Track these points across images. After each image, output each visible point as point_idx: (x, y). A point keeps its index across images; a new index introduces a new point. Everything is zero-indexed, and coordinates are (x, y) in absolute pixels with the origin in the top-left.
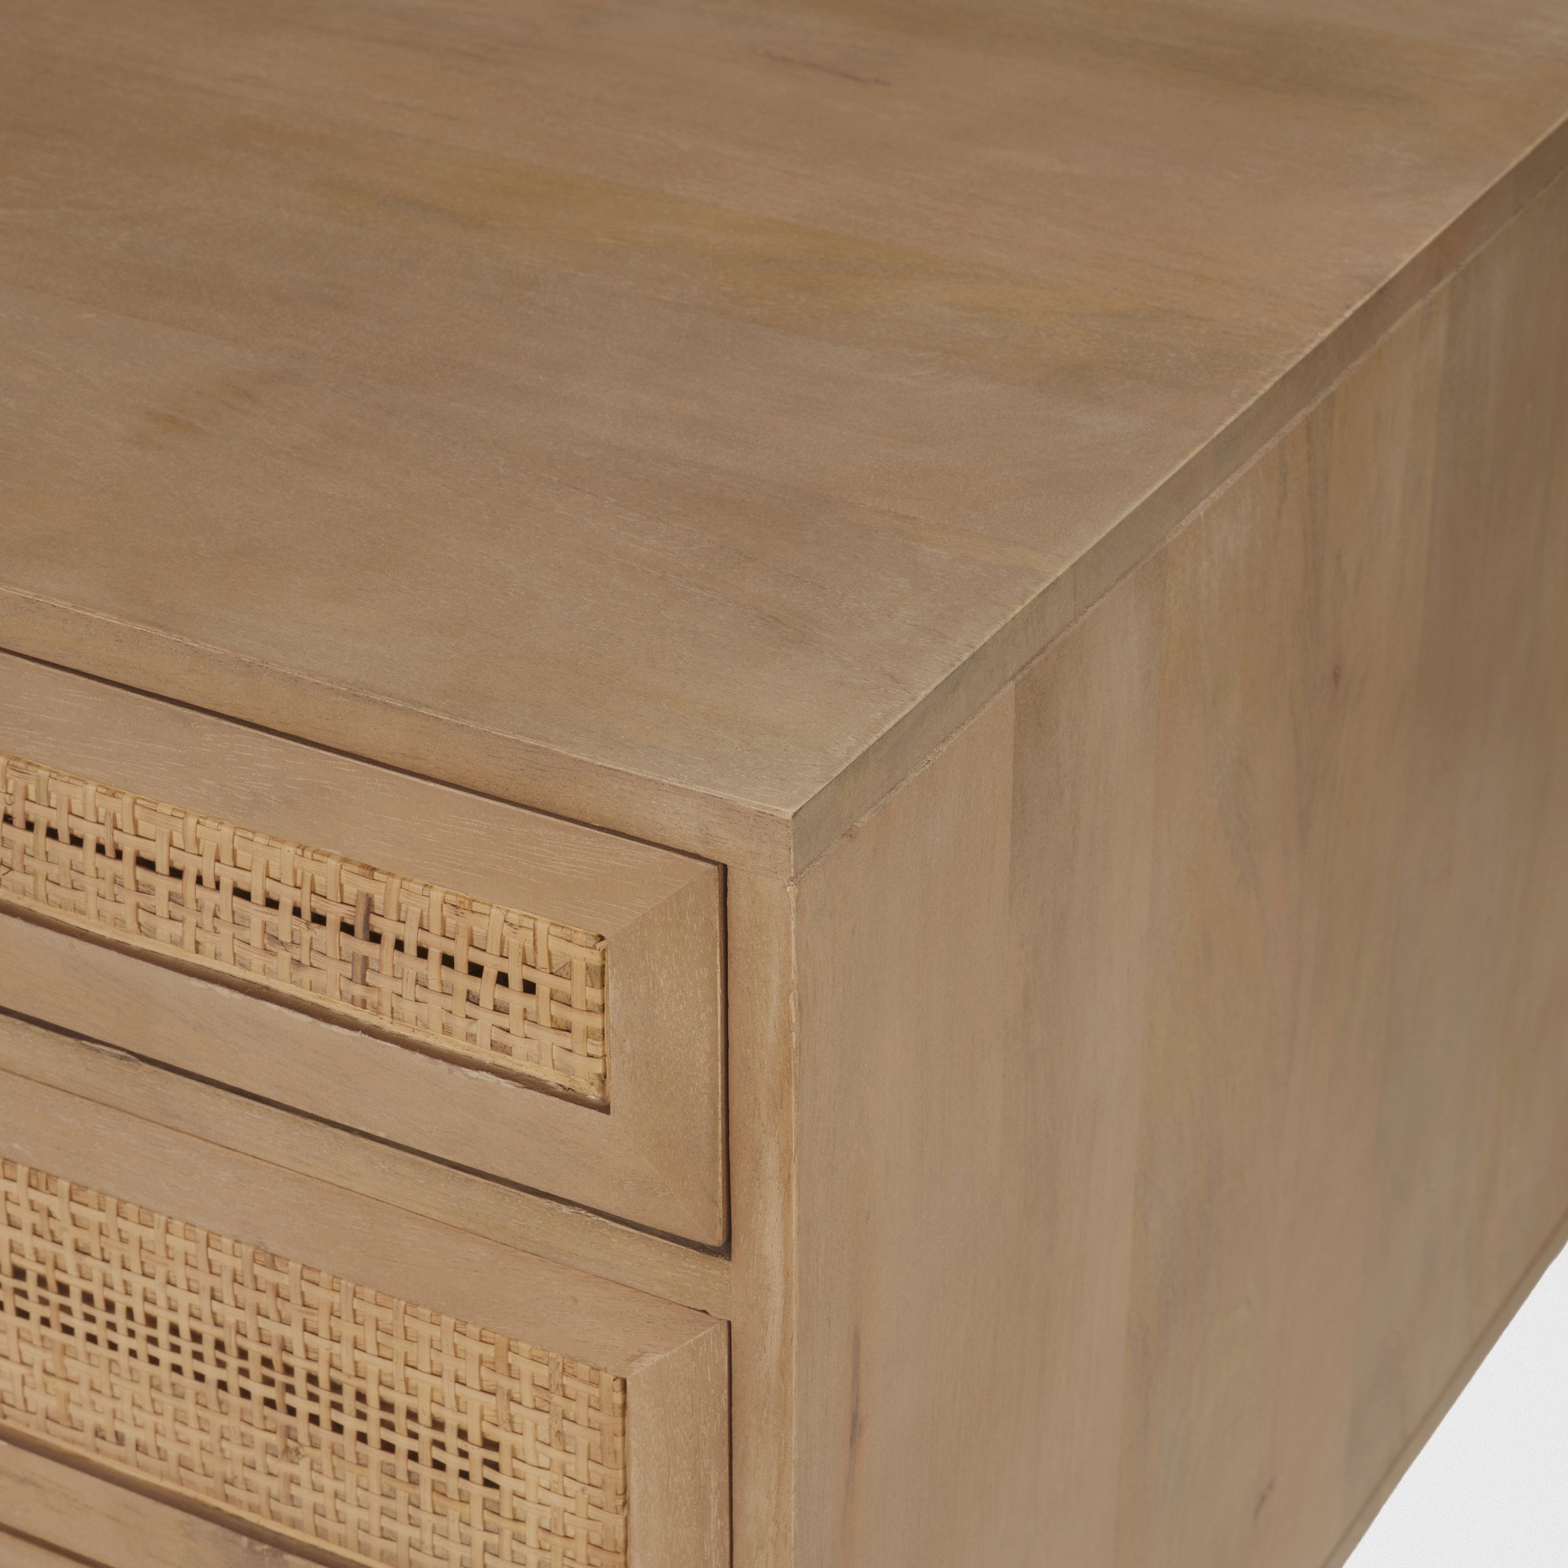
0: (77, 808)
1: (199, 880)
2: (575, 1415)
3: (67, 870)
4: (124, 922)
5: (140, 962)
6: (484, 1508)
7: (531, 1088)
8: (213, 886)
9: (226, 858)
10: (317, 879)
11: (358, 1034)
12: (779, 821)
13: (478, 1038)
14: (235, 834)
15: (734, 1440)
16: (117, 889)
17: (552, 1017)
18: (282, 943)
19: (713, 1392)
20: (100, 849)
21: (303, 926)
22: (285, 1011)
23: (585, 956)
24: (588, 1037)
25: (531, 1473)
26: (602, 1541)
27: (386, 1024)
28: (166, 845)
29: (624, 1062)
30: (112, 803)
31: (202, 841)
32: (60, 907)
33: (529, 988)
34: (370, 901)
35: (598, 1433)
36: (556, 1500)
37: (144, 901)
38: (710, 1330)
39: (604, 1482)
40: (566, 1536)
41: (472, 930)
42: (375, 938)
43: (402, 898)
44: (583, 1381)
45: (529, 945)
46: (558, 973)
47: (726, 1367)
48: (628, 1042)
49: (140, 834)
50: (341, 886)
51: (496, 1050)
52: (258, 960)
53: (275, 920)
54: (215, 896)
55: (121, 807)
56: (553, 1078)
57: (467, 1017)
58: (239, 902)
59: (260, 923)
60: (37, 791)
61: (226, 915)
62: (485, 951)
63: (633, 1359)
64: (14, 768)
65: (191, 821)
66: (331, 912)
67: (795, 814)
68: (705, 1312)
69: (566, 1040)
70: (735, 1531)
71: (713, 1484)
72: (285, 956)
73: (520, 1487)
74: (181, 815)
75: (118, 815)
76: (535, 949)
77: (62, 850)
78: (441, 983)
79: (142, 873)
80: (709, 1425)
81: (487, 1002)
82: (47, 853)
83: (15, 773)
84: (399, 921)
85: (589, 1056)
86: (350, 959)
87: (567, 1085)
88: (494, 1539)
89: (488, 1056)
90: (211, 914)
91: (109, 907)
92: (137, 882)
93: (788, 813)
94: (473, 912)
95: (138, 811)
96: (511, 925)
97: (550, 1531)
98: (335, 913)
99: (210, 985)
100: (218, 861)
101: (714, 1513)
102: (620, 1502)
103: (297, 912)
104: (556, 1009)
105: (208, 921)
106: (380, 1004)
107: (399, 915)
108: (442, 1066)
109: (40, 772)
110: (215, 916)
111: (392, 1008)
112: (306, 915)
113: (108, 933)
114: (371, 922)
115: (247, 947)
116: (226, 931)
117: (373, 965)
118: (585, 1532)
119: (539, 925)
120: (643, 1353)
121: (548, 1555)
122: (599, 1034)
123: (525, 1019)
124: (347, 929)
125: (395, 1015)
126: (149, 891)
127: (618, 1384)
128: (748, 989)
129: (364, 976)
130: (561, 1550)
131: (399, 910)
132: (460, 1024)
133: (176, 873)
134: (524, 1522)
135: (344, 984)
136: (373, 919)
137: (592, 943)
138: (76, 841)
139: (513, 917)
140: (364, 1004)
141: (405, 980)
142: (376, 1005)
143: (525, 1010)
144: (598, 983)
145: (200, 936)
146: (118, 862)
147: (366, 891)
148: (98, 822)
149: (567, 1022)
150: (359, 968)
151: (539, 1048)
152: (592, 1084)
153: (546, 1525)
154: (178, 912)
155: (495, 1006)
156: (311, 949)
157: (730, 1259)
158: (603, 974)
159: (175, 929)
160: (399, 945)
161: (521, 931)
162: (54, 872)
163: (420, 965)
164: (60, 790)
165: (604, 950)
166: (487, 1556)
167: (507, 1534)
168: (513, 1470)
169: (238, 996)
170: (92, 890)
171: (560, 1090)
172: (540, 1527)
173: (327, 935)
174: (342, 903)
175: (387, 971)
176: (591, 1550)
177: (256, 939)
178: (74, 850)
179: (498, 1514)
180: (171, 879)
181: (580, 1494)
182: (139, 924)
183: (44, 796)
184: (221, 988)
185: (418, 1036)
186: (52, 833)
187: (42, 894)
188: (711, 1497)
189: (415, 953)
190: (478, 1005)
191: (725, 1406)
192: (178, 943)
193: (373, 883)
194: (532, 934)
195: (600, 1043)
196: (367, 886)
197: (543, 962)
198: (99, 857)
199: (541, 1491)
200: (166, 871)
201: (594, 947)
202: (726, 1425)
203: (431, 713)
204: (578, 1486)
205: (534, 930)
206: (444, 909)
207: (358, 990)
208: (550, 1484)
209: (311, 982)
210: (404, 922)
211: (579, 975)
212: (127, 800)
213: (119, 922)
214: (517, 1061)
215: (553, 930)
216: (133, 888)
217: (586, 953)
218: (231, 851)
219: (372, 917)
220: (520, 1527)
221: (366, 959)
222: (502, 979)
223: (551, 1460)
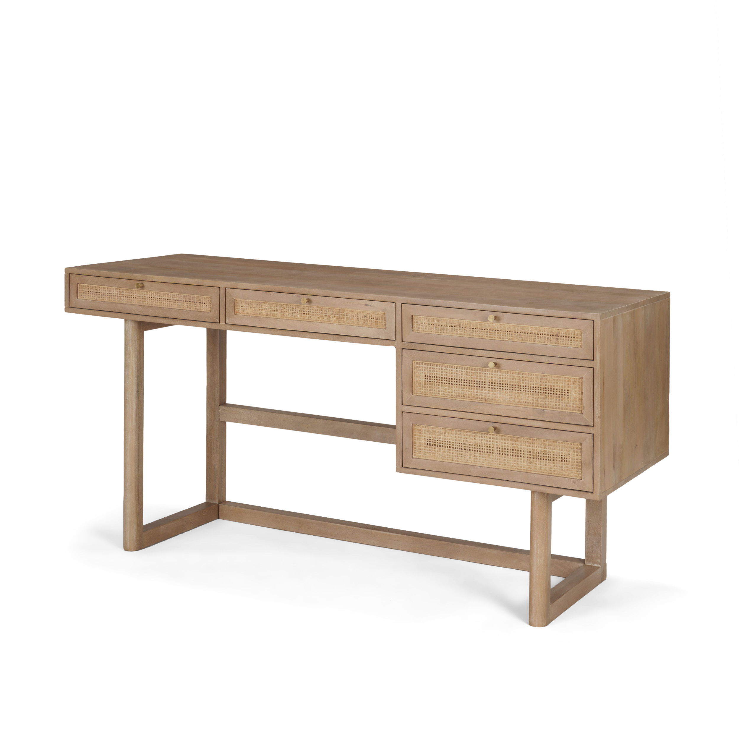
2: (577, 384)
6: (567, 398)
8: (542, 335)
10: (553, 331)
12: (598, 315)
21: (551, 337)
23: (580, 333)
25: (572, 392)
26: (580, 398)
29: (583, 343)
33: (574, 338)
35: (579, 385)
36: (575, 395)
38: (591, 369)
39: (580, 391)
40: (576, 399)
41: (569, 333)
42: (559, 336)
43: (561, 331)
44: (578, 380)
46: (577, 335)
47: (593, 372)
50: (555, 332)
53: (548, 337)
58: (545, 336)
62: (570, 335)
68: (591, 367)
69: (578, 342)
75: (533, 329)
76: (575, 333)
78: (565, 339)
85: (580, 343)
88: (568, 402)
92: (534, 336)
94: (569, 331)
95: (535, 328)
96: (573, 331)
98: (555, 335)
102: (582, 393)
103: (551, 335)
118: (578, 398)
123: (574, 341)
127: (581, 379)
130: (575, 401)
132: (567, 343)
134: (571, 398)
136: (558, 334)
137: (580, 331)
141: (561, 340)
144: (581, 335)
151: (575, 344)
153: (574, 398)
155: (571, 340)
157: (594, 360)
160: (561, 336)
167: (569, 400)
168: (570, 393)
173: (554, 337)
189: (563, 337)
190: (569, 341)
196: (558, 331)
197: (575, 335)
204: (577, 392)
206: (566, 331)
208: (574, 393)
210: (562, 334)
211: (579, 335)
215: (576, 331)
218: (545, 330)
221: (557, 339)
223: (574, 390)
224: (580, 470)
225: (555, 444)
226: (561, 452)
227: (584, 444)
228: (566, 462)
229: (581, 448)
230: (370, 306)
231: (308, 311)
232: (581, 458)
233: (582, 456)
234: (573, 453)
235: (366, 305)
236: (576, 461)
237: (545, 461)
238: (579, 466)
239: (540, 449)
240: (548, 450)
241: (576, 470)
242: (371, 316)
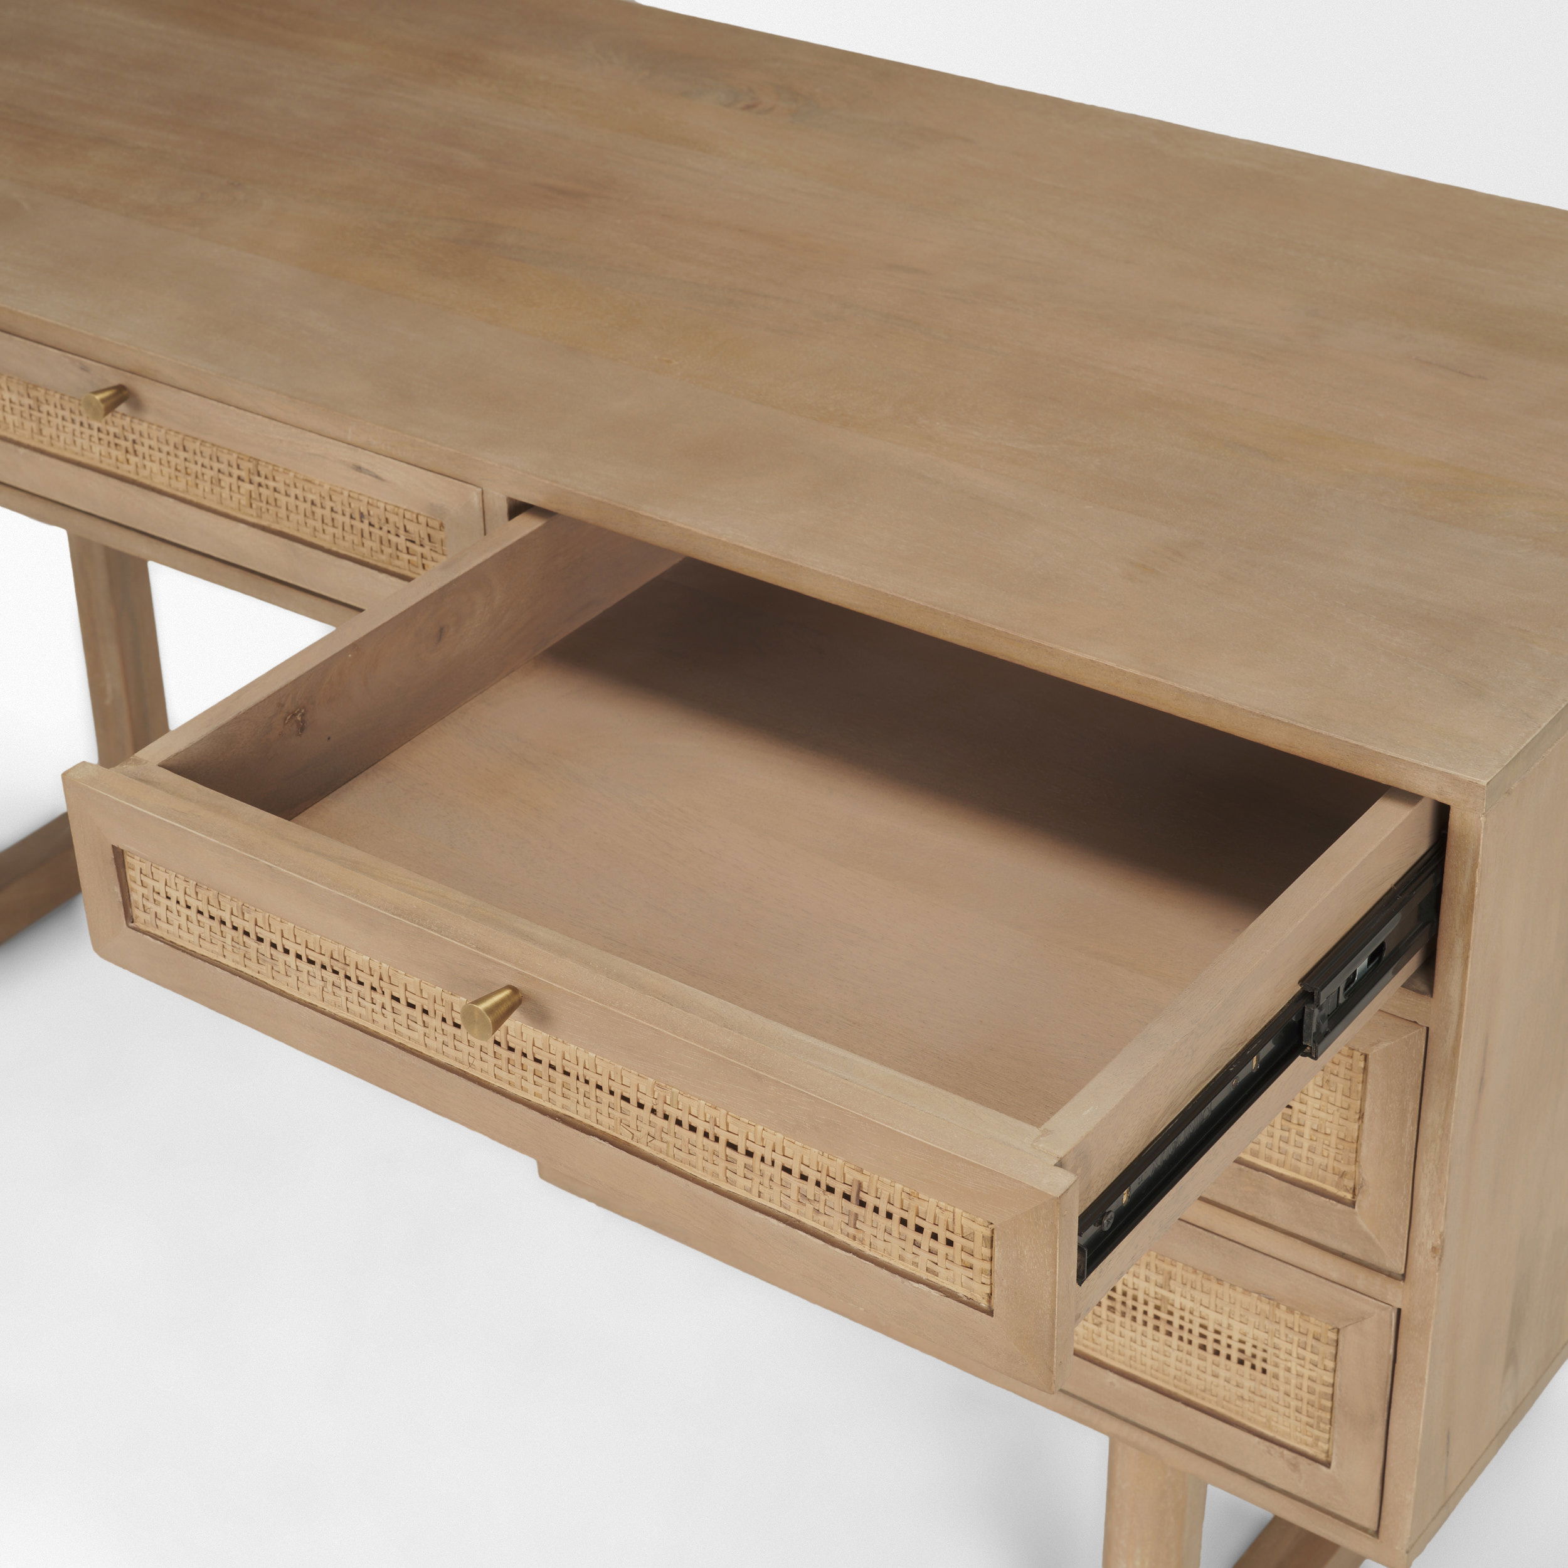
0: (694, 1112)
1: (763, 1159)
2: (1337, 1072)
3: (687, 1143)
4: (718, 1175)
5: (727, 1199)
6: (1283, 1118)
7: (949, 1297)
8: (771, 1164)
9: (779, 1150)
10: (830, 1168)
11: (851, 1255)
12: (1480, 786)
13: (919, 1265)
14: (784, 1138)
15: (1425, 1087)
16: (715, 1158)
17: (962, 1260)
18: (809, 1200)
19: (1415, 1062)
20: (706, 1135)
21: (821, 1192)
22: (809, 1237)
23: (982, 1231)
24: (982, 1273)
25: (1311, 1101)
26: (1345, 1136)
27: (867, 1250)
28: (744, 1139)
29: (1002, 1291)
30: (714, 1113)
31: (765, 1139)
32: (681, 1162)
33: (950, 1243)
34: (860, 1185)
35: (1349, 1082)
36: (1323, 1115)
37: (730, 1166)
38: (1417, 1031)
39: (1349, 1106)
40: (1326, 1134)
41: (918, 1208)
42: (862, 1204)
43: (878, 1186)
44: (1344, 1056)
45: (950, 1220)
46: (967, 1237)
47: (1423, 1050)
48: (1005, 1281)
49: (730, 1130)
50: (844, 1174)
51: (929, 1272)
52: (794, 1206)
53: (805, 1187)
54: (772, 1169)
55: (720, 1115)
56: (961, 1292)
57: (913, 1253)
58: (785, 1174)
59: (796, 1187)
60: (671, 1100)
61: (777, 1180)
62: (925, 1220)
63: (1373, 1044)
64: (658, 1086)
65: (760, 1128)
66: (838, 1188)
67: (1488, 783)
68: (1415, 1022)
69: (970, 1273)
70: (1420, 1132)
71: (1410, 1109)
72: (810, 1207)
73: (1303, 1108)
74: (754, 1124)
75: (718, 1119)
76: (954, 1223)
77: (684, 1132)
78: (900, 1234)
79: (729, 1151)
80: (1411, 1079)
81: (925, 1247)
82: (675, 1133)
83: (659, 1089)
84: (876, 1197)
85: (982, 1283)
86: (848, 1213)
87: (969, 1296)
88: (1286, 1134)
89: (925, 1276)
90: (769, 1178)
91: (709, 1166)
92: (727, 1156)
93: (1484, 782)
94: (919, 1198)
95: (729, 1118)
96: (941, 1208)
97: (1317, 1131)
98: (840, 1188)
99: (767, 1217)
100: (774, 1151)
101: (1409, 1123)
102: (1357, 1116)
103: (818, 1184)
104: (964, 1256)
105: (766, 1181)
106: (863, 1239)
107: (877, 1194)
108: (898, 1279)
109: (674, 1089)
110: (771, 1180)
111: (870, 1243)
112: (823, 1187)
113: (709, 1179)
114: (861, 1196)
115: (788, 1198)
116: (777, 1189)
117: (861, 1218)
118: (1337, 1132)
119: (957, 1210)
120: (1379, 1042)
121: (1315, 1143)
122: (989, 1272)
123: (947, 1259)
124: (847, 1197)
125: (872, 1246)
126: (734, 1162)
127: (1363, 1056)
128: (1455, 865)
129: (855, 1224)
130: (1322, 1140)
131: (877, 1191)
132: (909, 1256)
133: (749, 1154)
134: (1304, 1126)
135: (843, 1226)
136: (862, 1194)
137: (986, 1224)
138: (693, 1129)
139: (942, 1204)
140: (854, 1238)
141: (878, 1228)
142: (861, 1239)
143: (947, 1254)
144: (989, 1245)
145: (761, 1188)
146: (716, 1144)
147: (858, 1179)
148: (706, 1121)
149: (971, 1264)
150: (852, 1219)
151: (954, 1275)
152: (983, 1298)
153: (1315, 1128)
154: (749, 1175)
155: (929, 1250)
156: (825, 1205)
157: (1432, 996)
158: (992, 1241)
159: (748, 1183)
160: (876, 1210)
161: (946, 1213)
162: (679, 1143)
163: (888, 1222)
164: (684, 1101)
165: (993, 1229)
166: (1281, 1142)
167: (1293, 1131)
168: (1300, 1099)
169: (782, 1225)
170: (701, 1156)
171: (965, 1299)
172: (1312, 1129)
173: (835, 1199)
174: (844, 1183)
175: (869, 1223)
176: (1338, 1141)
177: (794, 1196)
178: (691, 1133)
179: (1290, 1121)
180: (747, 1157)
181: (1336, 1112)
182: (727, 1178)
183: (675, 1102)
184: (773, 1219)
185: (885, 1259)
186: (679, 1123)
187: (671, 1153)
188: (1409, 1115)
189: (885, 1216)
190: (920, 1248)
191: (1421, 1069)
192: (750, 1191)
193: (863, 1176)
194: (952, 1215)
195: (989, 1277)
196: (859, 1177)
197: (958, 1230)
198: (705, 1140)
199: (1314, 1110)
200: (744, 1153)
201: (988, 1227)
202: (1421, 1079)
203: (1302, 726)
204: (1335, 1108)
205: (954, 1213)
206: (903, 1195)
207: (852, 1231)
208: (1320, 1106)
209: (824, 1222)
210: (879, 1198)
211: (979, 1240)
212: (724, 1112)
213: (715, 1175)
214: (941, 1280)
215: (964, 1214)
216: (724, 1158)
217: (983, 1229)
218: (781, 1148)
219: (861, 1193)
220: (1301, 1128)
221: (856, 1215)
222: (935, 1236)
223: (1322, 1095)
224: (1322, 1425)
225: (1214, 1286)
226: (1237, 1326)
227: (1350, 1339)
228: (1258, 1374)
229: (1337, 1341)
230: (377, 477)
231: (131, 437)
232: (1331, 1381)
233: (1338, 1373)
234: (1295, 1350)
235: (359, 469)
236: (1306, 1383)
237: (1161, 1335)
238: (1322, 1408)
239: (1142, 1284)
240: (1178, 1300)
241: (1305, 1419)
242: (387, 519)
